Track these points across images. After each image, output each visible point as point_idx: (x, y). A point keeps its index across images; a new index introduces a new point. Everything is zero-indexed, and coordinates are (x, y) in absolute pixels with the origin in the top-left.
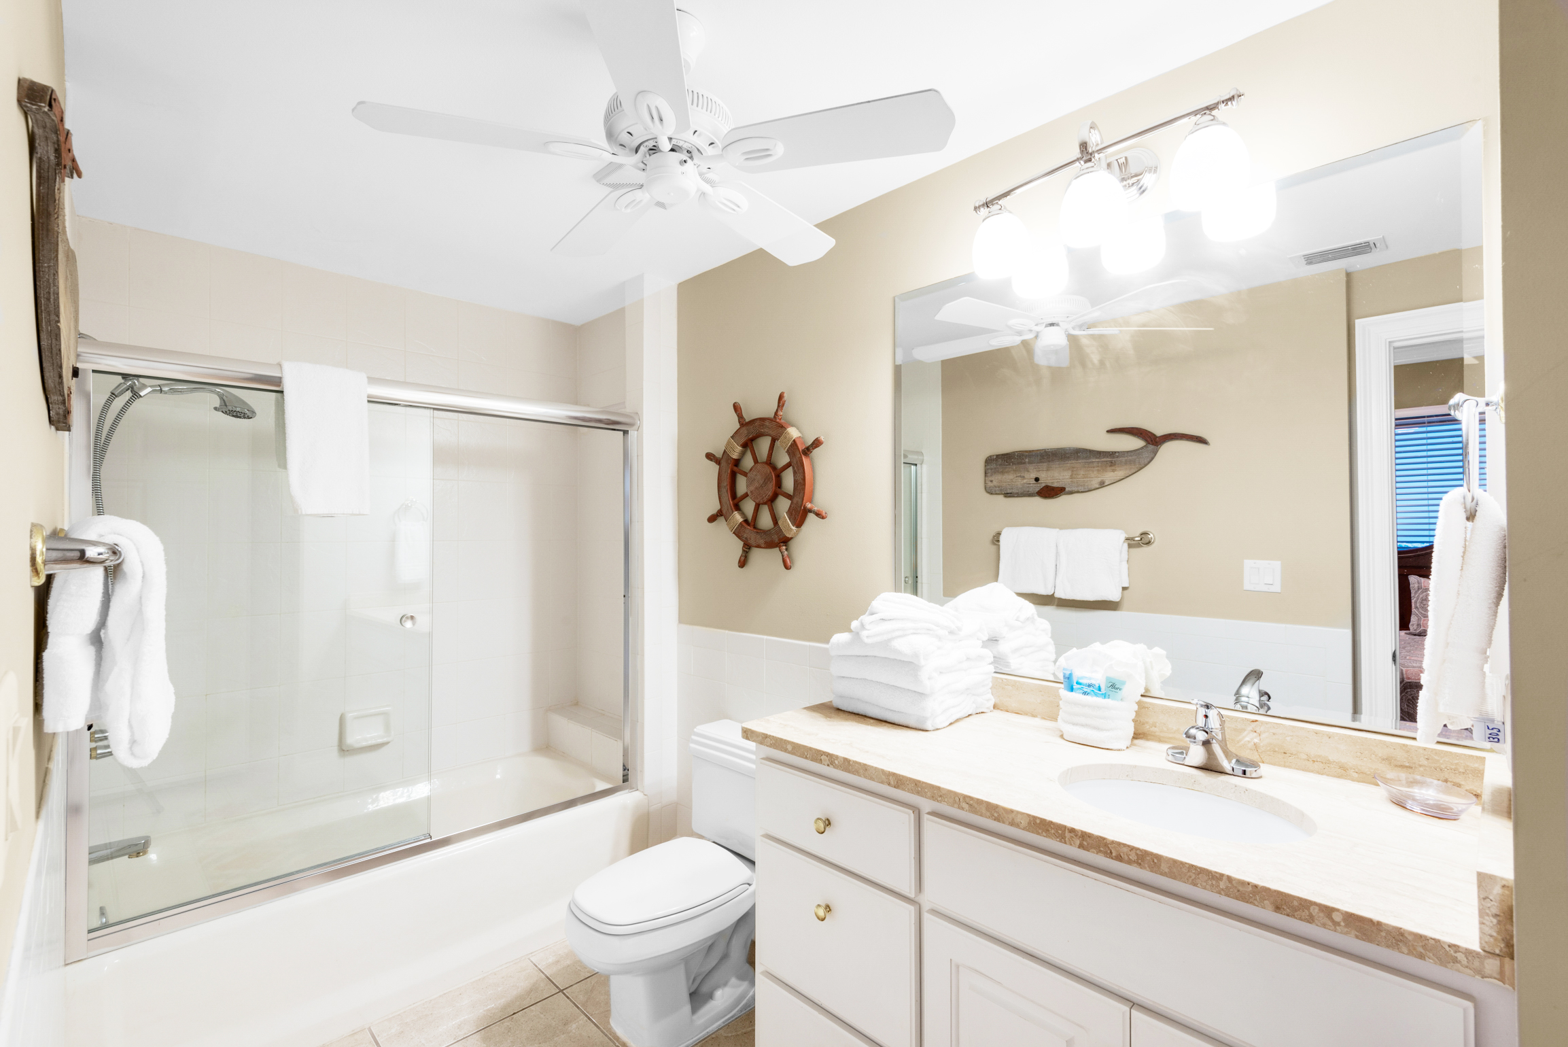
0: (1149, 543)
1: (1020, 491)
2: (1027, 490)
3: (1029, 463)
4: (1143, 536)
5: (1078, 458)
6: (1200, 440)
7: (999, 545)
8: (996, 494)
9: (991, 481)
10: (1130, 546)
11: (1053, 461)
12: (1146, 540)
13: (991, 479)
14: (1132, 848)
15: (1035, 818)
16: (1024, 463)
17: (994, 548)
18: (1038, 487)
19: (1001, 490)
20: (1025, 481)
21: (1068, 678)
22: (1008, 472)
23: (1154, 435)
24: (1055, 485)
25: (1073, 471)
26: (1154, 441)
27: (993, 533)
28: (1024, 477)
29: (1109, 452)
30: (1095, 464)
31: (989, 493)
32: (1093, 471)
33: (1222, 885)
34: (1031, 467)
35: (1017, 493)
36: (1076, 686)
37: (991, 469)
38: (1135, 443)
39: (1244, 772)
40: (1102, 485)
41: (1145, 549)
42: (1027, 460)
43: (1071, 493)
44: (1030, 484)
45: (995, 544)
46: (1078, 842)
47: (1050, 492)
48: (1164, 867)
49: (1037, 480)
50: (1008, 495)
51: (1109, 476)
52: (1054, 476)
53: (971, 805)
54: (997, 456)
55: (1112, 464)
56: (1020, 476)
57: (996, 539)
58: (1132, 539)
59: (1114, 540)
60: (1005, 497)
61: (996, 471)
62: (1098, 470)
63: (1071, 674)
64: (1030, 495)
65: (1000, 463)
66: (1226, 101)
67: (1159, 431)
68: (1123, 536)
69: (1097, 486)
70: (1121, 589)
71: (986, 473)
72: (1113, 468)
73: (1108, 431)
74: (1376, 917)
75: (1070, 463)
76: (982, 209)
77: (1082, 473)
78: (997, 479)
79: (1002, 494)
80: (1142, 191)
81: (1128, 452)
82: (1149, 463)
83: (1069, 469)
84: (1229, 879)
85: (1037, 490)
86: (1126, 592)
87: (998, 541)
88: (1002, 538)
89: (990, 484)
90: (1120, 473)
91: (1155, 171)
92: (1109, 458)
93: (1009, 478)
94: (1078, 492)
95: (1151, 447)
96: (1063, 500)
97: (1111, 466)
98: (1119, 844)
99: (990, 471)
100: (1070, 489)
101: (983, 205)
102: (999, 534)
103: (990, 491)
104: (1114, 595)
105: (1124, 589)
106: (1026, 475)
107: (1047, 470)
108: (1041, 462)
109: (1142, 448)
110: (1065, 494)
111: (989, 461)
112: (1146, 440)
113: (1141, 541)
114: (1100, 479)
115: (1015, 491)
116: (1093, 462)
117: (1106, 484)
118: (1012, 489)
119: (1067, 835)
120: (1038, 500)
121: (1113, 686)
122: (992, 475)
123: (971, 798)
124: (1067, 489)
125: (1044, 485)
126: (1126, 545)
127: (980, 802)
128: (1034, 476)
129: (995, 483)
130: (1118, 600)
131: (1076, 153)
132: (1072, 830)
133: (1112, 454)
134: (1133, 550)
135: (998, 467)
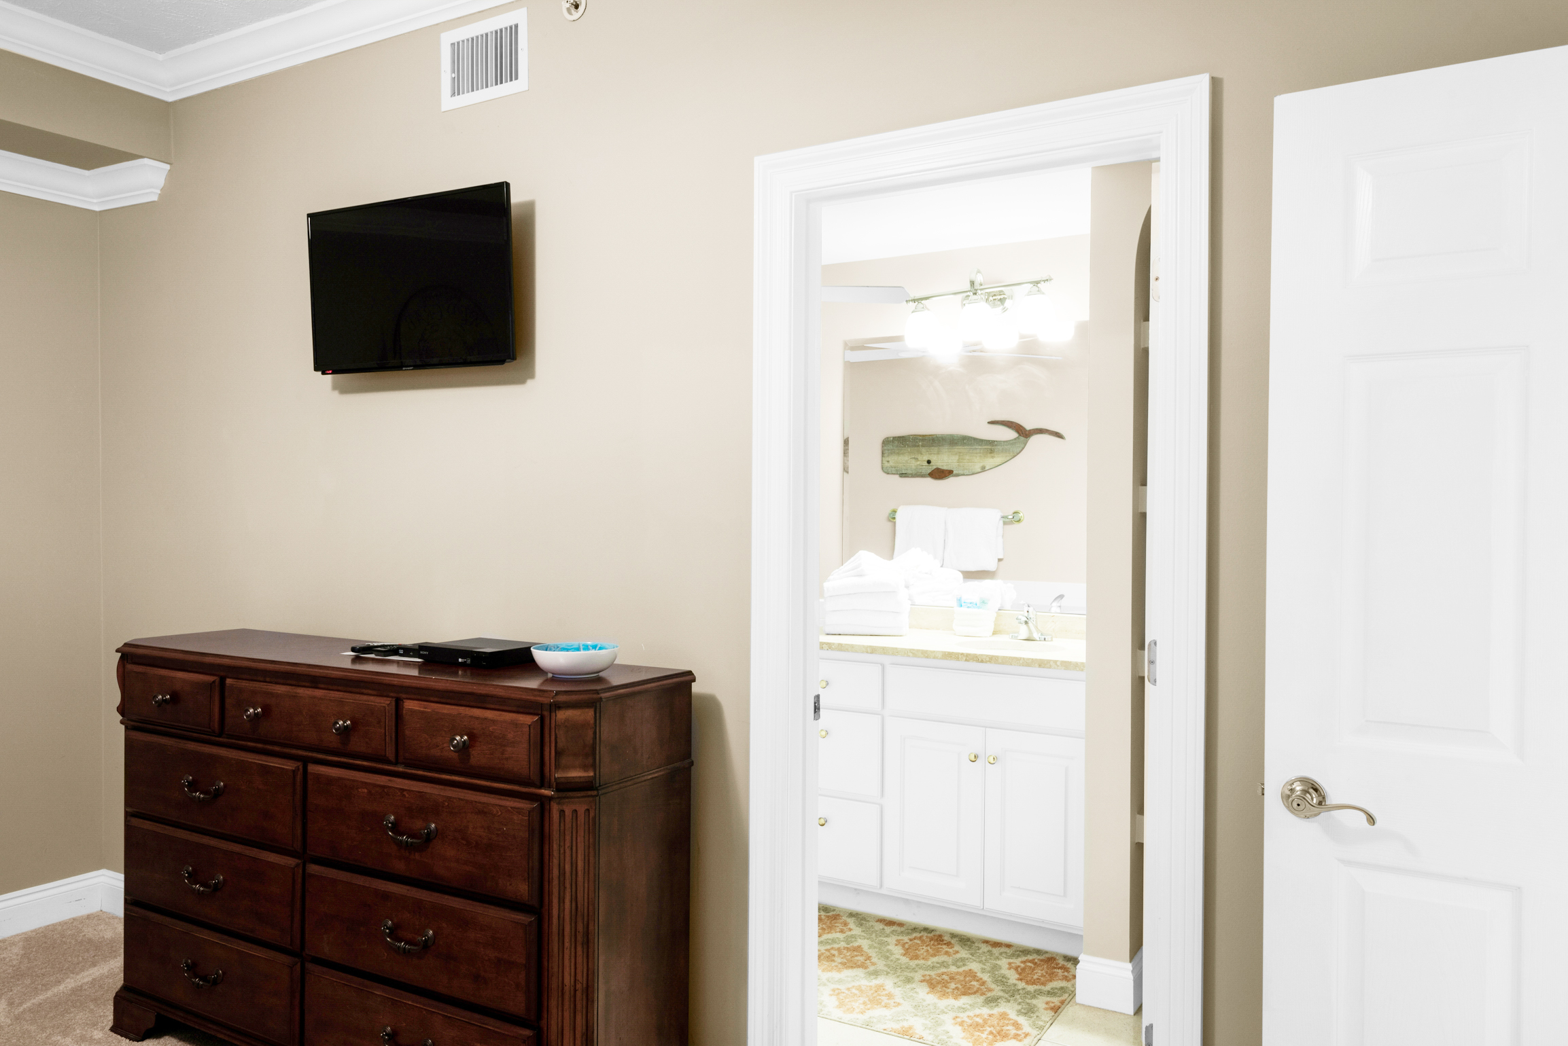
0: (1019, 521)
1: (914, 472)
2: (920, 471)
3: (923, 446)
4: (1015, 514)
5: (964, 444)
6: (1058, 435)
7: (895, 523)
8: (893, 474)
9: (888, 462)
10: (1005, 523)
11: (943, 445)
12: (1016, 519)
13: (887, 459)
14: (987, 656)
15: (945, 652)
16: (918, 446)
17: (890, 524)
18: (929, 469)
19: (897, 471)
20: (918, 463)
21: (959, 600)
22: (903, 454)
23: (1025, 429)
24: (945, 468)
25: (959, 456)
26: (1024, 434)
27: (889, 511)
28: (917, 459)
29: (989, 441)
30: (978, 451)
31: (885, 472)
32: (976, 457)
33: (1021, 662)
34: (923, 450)
35: (912, 474)
36: (963, 604)
37: (888, 450)
38: (1011, 434)
39: (1045, 639)
40: (983, 469)
41: (1016, 526)
42: (920, 444)
43: (957, 475)
44: (923, 466)
45: (890, 521)
46: (964, 658)
47: (940, 474)
48: (1000, 661)
49: (929, 462)
50: (903, 475)
51: (989, 462)
52: (943, 459)
53: (913, 653)
54: (894, 438)
55: (992, 451)
56: (914, 458)
57: (892, 517)
58: (1006, 517)
59: (992, 517)
60: (901, 477)
61: (892, 453)
62: (980, 456)
63: (961, 598)
64: (923, 476)
65: (896, 444)
66: (1044, 281)
67: (1028, 427)
68: (999, 515)
69: (980, 470)
70: (997, 560)
71: (883, 454)
72: (992, 455)
73: (989, 423)
74: (1070, 660)
75: (957, 449)
76: (911, 302)
77: (967, 457)
78: (893, 460)
79: (897, 474)
80: (1005, 310)
81: (1004, 442)
82: (1022, 450)
83: (956, 454)
84: (1024, 659)
85: (929, 471)
86: (1001, 563)
87: (894, 518)
88: (898, 516)
89: (886, 464)
90: (998, 459)
91: (1012, 299)
92: (990, 446)
93: (905, 460)
94: (963, 475)
95: (1022, 438)
96: (950, 481)
97: (991, 453)
98: (982, 655)
99: (886, 451)
100: (957, 472)
101: (912, 300)
102: (895, 512)
103: (887, 471)
104: (991, 565)
105: (1000, 560)
106: (920, 457)
107: (938, 454)
108: (933, 446)
109: (1015, 439)
110: (953, 476)
111: (887, 442)
112: (1018, 433)
113: (1012, 519)
114: (982, 464)
115: (909, 472)
116: (976, 449)
117: (986, 469)
118: (907, 469)
119: (960, 656)
120: (929, 480)
121: (983, 602)
122: (888, 456)
123: (914, 650)
124: (954, 472)
125: (935, 467)
126: (1001, 522)
127: (918, 651)
128: (926, 458)
129: (891, 463)
130: (994, 570)
131: (968, 287)
132: (962, 654)
133: (991, 443)
134: (1007, 527)
135: (895, 448)
